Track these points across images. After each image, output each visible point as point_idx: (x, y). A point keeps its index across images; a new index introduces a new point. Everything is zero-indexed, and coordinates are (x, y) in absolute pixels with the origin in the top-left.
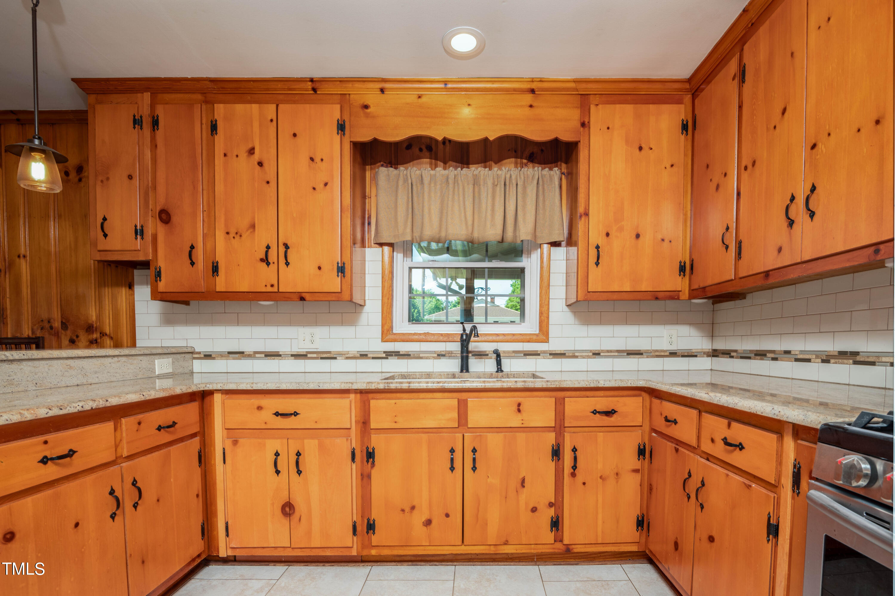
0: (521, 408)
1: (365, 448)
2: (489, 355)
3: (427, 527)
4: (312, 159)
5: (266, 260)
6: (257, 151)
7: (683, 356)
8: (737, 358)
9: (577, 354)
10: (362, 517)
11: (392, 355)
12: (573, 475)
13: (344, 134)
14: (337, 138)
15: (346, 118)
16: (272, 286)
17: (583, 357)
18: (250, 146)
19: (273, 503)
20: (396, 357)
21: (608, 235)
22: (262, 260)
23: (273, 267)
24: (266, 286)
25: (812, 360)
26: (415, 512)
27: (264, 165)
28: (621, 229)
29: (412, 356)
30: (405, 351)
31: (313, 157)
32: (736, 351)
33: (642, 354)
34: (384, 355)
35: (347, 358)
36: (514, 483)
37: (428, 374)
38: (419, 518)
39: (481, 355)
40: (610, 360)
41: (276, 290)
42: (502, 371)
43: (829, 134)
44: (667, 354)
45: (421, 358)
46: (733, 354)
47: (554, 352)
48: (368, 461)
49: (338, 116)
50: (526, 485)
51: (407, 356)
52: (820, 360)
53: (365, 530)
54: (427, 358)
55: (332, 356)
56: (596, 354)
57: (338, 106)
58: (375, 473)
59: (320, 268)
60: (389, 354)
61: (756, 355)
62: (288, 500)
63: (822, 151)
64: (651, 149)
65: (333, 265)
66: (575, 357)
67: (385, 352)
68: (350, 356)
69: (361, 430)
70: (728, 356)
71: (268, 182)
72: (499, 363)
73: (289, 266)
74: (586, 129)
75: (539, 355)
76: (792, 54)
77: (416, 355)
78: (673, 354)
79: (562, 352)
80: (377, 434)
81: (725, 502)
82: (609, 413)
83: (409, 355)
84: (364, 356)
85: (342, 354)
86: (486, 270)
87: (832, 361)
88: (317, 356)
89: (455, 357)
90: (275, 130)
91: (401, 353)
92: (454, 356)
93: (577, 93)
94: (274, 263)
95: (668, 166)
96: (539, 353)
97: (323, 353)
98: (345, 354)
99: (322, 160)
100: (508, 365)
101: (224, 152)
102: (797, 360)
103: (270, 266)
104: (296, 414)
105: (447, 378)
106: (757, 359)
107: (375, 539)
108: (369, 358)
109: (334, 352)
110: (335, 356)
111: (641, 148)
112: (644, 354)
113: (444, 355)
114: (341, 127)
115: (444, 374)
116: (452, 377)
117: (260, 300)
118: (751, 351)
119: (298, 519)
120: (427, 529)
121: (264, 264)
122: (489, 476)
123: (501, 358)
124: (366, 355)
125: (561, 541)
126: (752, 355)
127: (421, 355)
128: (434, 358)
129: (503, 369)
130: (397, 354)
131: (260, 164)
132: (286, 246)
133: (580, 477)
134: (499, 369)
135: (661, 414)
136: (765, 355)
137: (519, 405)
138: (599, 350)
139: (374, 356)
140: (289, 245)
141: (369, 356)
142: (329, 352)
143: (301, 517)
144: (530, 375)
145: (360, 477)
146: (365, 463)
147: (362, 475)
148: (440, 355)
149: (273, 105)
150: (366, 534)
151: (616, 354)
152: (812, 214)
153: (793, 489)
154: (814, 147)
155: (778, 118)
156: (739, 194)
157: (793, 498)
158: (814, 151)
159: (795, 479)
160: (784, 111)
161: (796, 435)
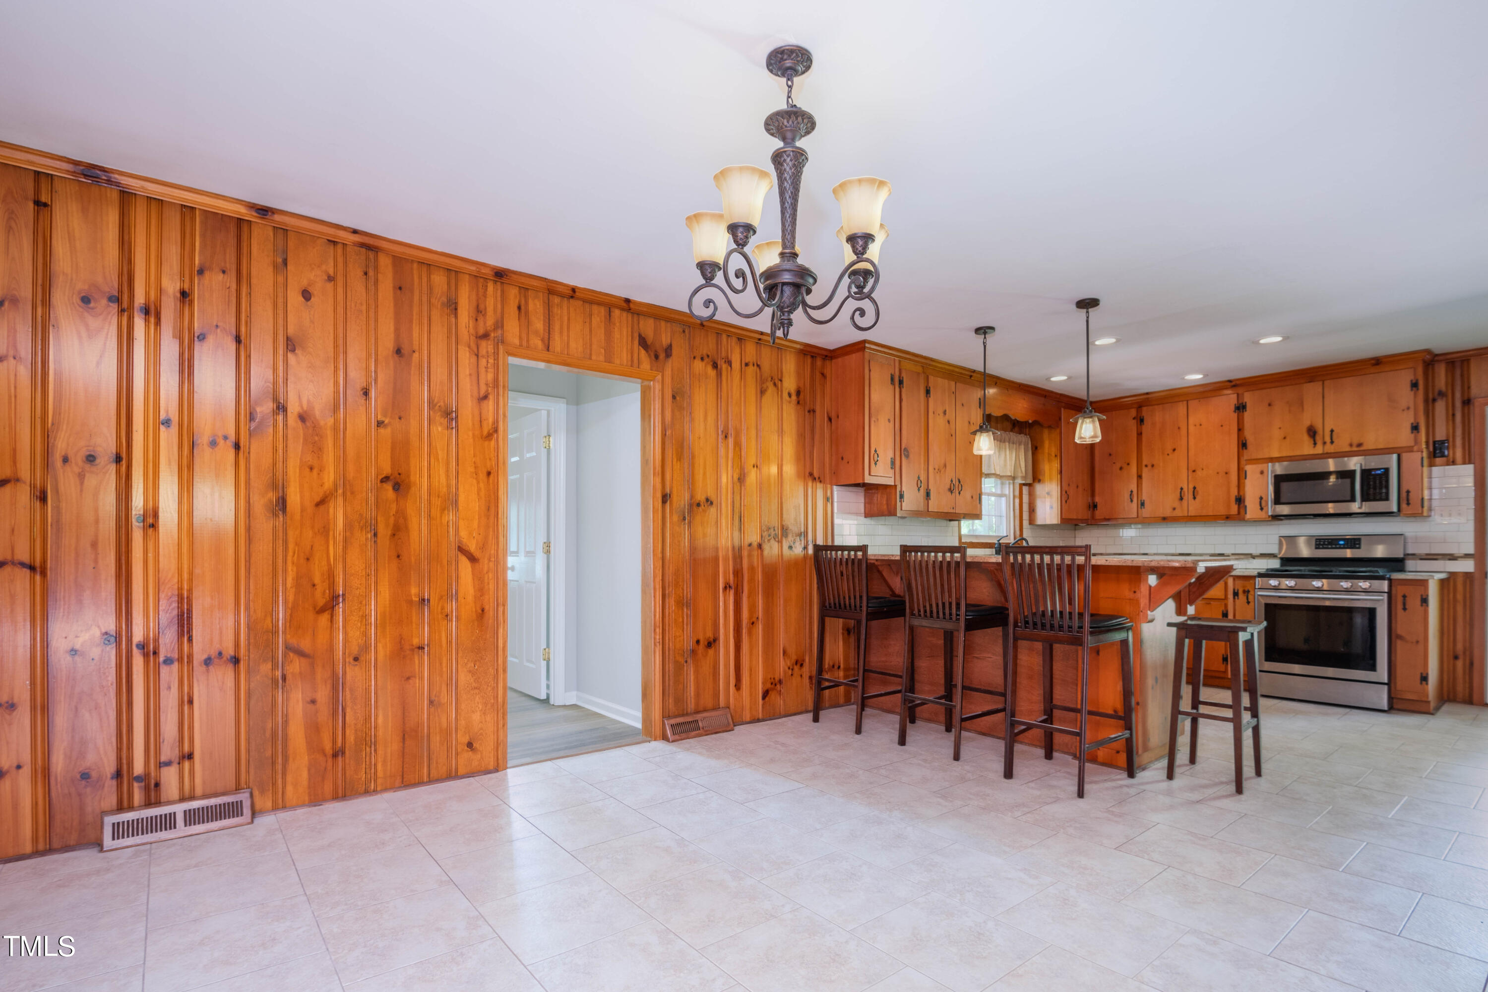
4: (969, 423)
6: (947, 412)
13: (981, 408)
14: (979, 411)
16: (953, 508)
18: (944, 409)
22: (949, 490)
23: (953, 495)
24: (950, 508)
28: (1074, 484)
31: (970, 421)
41: (955, 512)
43: (1202, 470)
59: (972, 497)
63: (1198, 475)
65: (977, 496)
71: (952, 435)
73: (960, 495)
76: (1179, 428)
90: (955, 399)
93: (1058, 400)
94: (954, 492)
99: (973, 424)
114: (981, 404)
121: (950, 493)
131: (948, 422)
132: (959, 481)
149: (954, 382)
152: (1195, 498)
153: (1234, 598)
154: (1194, 471)
155: (1170, 451)
156: (1140, 477)
157: (1234, 601)
158: (1194, 473)
159: (1236, 594)
160: (1174, 450)
161: (1234, 580)
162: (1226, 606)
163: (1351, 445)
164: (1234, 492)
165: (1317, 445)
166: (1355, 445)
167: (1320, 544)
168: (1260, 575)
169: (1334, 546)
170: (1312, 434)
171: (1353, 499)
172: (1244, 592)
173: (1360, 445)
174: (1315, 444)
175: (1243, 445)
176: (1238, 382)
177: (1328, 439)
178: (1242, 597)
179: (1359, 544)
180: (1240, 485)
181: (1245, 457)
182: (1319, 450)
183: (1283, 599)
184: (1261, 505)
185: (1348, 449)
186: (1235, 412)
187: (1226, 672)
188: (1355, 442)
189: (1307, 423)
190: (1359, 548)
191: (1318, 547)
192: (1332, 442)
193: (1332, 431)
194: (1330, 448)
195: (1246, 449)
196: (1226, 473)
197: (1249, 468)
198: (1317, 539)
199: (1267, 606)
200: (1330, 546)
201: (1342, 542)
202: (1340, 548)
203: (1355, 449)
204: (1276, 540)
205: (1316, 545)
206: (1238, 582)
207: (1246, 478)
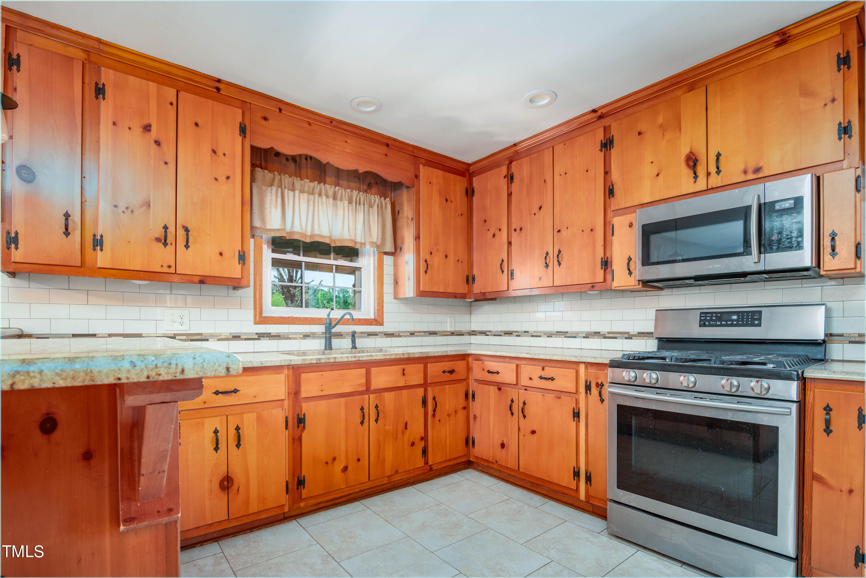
0: (405, 372)
1: (296, 415)
2: (344, 335)
3: (344, 473)
4: (214, 152)
5: (164, 241)
6: (154, 128)
7: (458, 335)
8: (491, 335)
9: (401, 334)
10: (293, 475)
11: (264, 337)
12: (434, 416)
13: (245, 137)
14: (239, 139)
15: (247, 123)
16: (169, 267)
17: (405, 336)
18: (146, 122)
19: (211, 480)
20: (268, 338)
21: (431, 253)
22: (158, 240)
23: (170, 248)
24: (162, 266)
25: (542, 336)
26: (336, 462)
27: (161, 144)
28: (438, 251)
29: (282, 337)
30: (276, 333)
31: (216, 150)
32: (490, 331)
33: (436, 334)
34: (256, 337)
35: (219, 340)
36: (401, 426)
37: (303, 352)
38: (339, 466)
39: (340, 335)
40: (420, 338)
41: (174, 272)
42: (356, 348)
43: (567, 228)
44: (450, 333)
45: (290, 339)
46: (487, 333)
47: (387, 333)
48: (298, 427)
49: (240, 119)
50: (408, 427)
51: (278, 337)
52: (546, 336)
53: (296, 487)
54: (295, 339)
55: (203, 338)
56: (412, 334)
57: (240, 111)
58: (305, 436)
59: (221, 254)
60: (260, 336)
61: (505, 334)
62: (227, 474)
63: (564, 235)
64: (452, 202)
65: (235, 253)
66: (399, 336)
67: (257, 334)
68: (223, 338)
69: (293, 400)
70: (484, 334)
71: (166, 163)
72: (354, 342)
73: (188, 249)
74: (418, 180)
75: (377, 335)
76: (545, 181)
77: (285, 336)
78: (453, 334)
79: (392, 333)
80: (307, 402)
81: (543, 409)
82: (452, 372)
83: (279, 336)
84: (236, 337)
85: (215, 336)
86: (334, 267)
87: (553, 336)
88: (187, 338)
89: (319, 337)
90: (175, 114)
91: (272, 334)
92: (317, 337)
93: (413, 154)
94: (171, 244)
95: (460, 215)
96: (377, 333)
97: (194, 335)
98: (217, 336)
99: (224, 155)
100: (360, 342)
101: (113, 120)
102: (532, 336)
103: (167, 247)
104: (235, 391)
105: (319, 355)
106: (506, 336)
107: (305, 493)
108: (242, 339)
109: (205, 333)
110: (207, 338)
111: (447, 200)
112: (438, 334)
113: (308, 336)
114: (243, 130)
115: (316, 352)
116: (323, 354)
117: (132, 279)
118: (501, 332)
119: (237, 490)
120: (345, 474)
121: (161, 245)
122: (386, 424)
123: (355, 337)
124: (239, 337)
125: (427, 463)
126: (503, 334)
127: (290, 336)
128: (301, 338)
129: (357, 346)
130: (269, 336)
131: (157, 143)
132: (187, 230)
133: (437, 417)
134: (354, 347)
135: (484, 370)
136: (512, 334)
137: (404, 370)
138: (414, 331)
139: (247, 337)
140: (189, 228)
141: (241, 337)
142: (201, 334)
143: (240, 488)
144: (378, 350)
145: (291, 441)
146: (296, 428)
147: (293, 439)
148: (306, 336)
149: (173, 89)
150: (296, 490)
151: (423, 334)
152: (560, 264)
153: (586, 393)
154: (559, 231)
155: (535, 209)
156: (510, 243)
157: (586, 397)
158: (559, 233)
159: (588, 388)
160: (540, 208)
161: (586, 368)
162: (577, 402)
163: (745, 172)
164: (600, 253)
165: (698, 179)
166: (750, 171)
167: (706, 320)
168: (615, 364)
169: (724, 323)
170: (691, 164)
171: (747, 250)
172: (597, 385)
173: (758, 170)
174: (696, 177)
175: (610, 192)
176: (604, 111)
177: (713, 169)
178: (594, 391)
179: (760, 319)
180: (606, 244)
181: (613, 208)
182: (701, 184)
183: (641, 401)
184: (629, 270)
185: (742, 178)
186: (601, 150)
187: (577, 490)
188: (752, 166)
189: (686, 151)
190: (759, 325)
191: (702, 324)
192: (718, 172)
193: (718, 155)
194: (715, 181)
195: (613, 196)
196: (592, 230)
197: (617, 221)
198: (701, 313)
199: (621, 408)
200: (718, 323)
201: (735, 317)
202: (732, 325)
203: (751, 176)
204: (652, 314)
205: (701, 320)
206: (592, 370)
207: (613, 234)
